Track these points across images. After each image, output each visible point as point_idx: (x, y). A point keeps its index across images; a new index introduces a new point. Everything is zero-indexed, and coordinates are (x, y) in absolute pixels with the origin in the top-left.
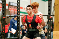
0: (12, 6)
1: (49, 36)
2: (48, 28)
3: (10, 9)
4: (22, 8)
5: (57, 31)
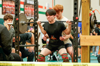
0: (29, 4)
3: (26, 9)
4: (42, 7)
5: (85, 35)
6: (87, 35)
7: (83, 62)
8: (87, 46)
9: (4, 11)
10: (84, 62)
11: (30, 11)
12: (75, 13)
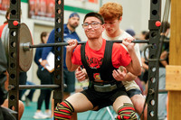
1: (154, 81)
2: (151, 57)
11: (43, 3)
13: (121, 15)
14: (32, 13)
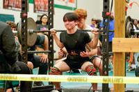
6: (122, 37)
7: (115, 75)
8: (121, 53)
9: (6, 4)
10: (118, 75)
11: (43, 4)
12: (106, 7)
13: (86, 16)
14: (36, 9)
